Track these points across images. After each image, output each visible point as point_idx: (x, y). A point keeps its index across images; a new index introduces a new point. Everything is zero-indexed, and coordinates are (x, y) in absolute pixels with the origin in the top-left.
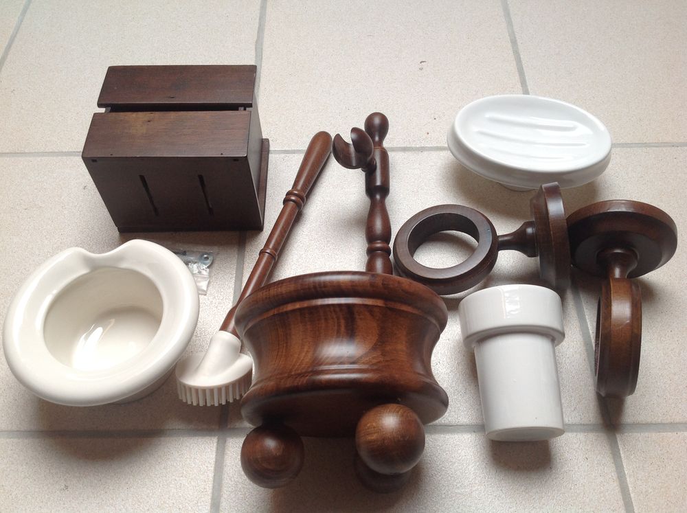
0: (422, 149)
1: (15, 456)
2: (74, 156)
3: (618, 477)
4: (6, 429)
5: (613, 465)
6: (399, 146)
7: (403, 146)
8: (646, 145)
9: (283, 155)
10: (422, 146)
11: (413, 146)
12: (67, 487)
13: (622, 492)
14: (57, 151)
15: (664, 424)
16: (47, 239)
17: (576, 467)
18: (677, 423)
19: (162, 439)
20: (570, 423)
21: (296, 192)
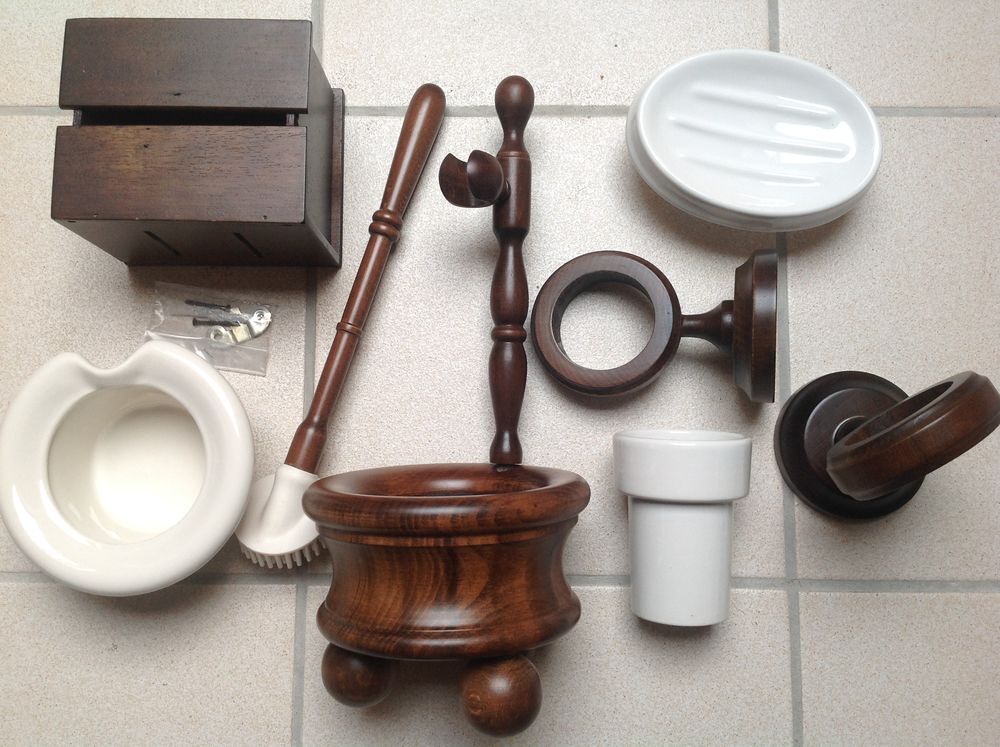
0: (590, 111)
1: (44, 606)
2: (39, 114)
3: (791, 648)
4: (26, 570)
5: (788, 633)
6: (553, 103)
7: (560, 103)
8: (946, 112)
9: (366, 119)
10: (592, 103)
11: (576, 103)
12: (115, 647)
13: (792, 667)
14: (9, 104)
15: (865, 581)
16: (24, 274)
17: (741, 634)
18: (880, 581)
19: (227, 586)
20: (743, 575)
21: (387, 216)
